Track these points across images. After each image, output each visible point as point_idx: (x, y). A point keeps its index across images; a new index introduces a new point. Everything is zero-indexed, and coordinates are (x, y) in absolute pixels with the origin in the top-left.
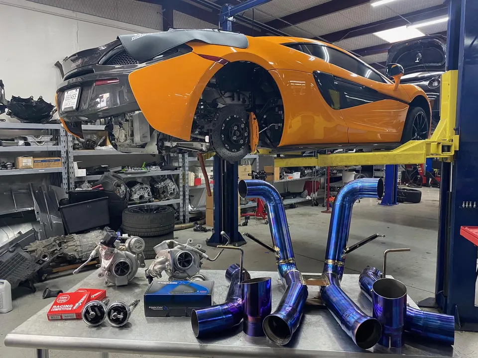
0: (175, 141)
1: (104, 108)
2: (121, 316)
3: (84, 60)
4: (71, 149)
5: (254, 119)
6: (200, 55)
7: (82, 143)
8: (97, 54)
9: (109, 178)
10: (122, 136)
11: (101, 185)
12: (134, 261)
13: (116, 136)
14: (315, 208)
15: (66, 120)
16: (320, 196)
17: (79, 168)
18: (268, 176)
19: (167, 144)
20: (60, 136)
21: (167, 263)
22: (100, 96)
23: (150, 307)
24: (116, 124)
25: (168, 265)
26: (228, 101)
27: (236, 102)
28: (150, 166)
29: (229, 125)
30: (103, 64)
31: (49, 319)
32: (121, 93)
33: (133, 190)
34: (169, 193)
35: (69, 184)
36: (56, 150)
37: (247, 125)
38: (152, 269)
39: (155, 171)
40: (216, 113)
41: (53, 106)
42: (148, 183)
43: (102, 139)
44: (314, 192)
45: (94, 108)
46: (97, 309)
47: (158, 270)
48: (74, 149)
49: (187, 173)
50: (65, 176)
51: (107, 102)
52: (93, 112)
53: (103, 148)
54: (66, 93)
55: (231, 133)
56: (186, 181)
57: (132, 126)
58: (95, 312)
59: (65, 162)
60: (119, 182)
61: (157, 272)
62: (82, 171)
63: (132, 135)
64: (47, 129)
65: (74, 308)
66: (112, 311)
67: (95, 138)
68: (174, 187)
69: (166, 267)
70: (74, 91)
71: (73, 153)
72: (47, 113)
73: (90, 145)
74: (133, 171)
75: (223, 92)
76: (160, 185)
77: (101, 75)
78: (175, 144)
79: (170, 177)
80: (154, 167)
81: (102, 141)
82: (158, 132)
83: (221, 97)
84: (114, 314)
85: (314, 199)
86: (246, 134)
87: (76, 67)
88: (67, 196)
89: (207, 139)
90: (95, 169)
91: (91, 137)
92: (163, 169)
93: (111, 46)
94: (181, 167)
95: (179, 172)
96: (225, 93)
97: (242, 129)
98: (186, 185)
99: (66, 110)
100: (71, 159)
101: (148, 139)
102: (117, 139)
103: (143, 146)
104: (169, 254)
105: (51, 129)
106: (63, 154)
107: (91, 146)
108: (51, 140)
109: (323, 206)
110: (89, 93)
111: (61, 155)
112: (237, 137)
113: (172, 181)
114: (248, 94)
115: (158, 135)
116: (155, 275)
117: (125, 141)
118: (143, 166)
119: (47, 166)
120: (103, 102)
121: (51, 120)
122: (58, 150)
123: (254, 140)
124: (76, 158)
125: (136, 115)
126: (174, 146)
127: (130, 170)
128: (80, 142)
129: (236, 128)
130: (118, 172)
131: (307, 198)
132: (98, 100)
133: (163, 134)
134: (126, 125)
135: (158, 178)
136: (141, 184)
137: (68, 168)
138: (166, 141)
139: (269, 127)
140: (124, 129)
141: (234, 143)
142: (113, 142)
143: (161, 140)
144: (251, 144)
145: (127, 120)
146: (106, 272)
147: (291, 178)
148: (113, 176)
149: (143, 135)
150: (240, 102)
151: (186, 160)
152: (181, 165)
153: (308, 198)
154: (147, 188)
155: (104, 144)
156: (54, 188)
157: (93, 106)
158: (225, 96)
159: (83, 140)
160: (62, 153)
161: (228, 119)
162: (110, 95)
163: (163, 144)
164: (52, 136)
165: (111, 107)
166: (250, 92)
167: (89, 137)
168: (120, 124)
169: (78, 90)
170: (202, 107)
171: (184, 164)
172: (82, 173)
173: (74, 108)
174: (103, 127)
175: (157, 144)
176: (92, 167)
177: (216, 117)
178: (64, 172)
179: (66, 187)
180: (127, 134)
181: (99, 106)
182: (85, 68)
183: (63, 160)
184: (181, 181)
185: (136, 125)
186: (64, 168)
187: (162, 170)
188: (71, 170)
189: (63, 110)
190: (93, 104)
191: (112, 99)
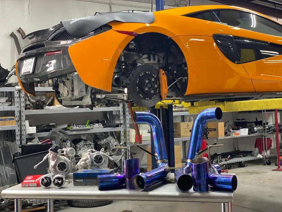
0: (104, 94)
1: (52, 72)
2: (60, 182)
3: (38, 39)
4: (23, 109)
5: (163, 74)
6: (117, 31)
7: (33, 103)
8: (47, 34)
9: (57, 134)
10: (65, 92)
11: (49, 139)
12: (69, 164)
13: (61, 92)
14: (267, 167)
15: (24, 81)
16: (273, 155)
17: (30, 126)
18: (210, 132)
19: (98, 96)
20: (14, 98)
21: (87, 161)
22: (50, 62)
23: (76, 180)
24: (60, 82)
25: (88, 162)
26: (146, 61)
27: (152, 61)
28: (93, 124)
29: (142, 79)
30: (51, 40)
31: (22, 187)
32: (64, 59)
33: (78, 146)
34: (111, 149)
35: (21, 140)
36: (10, 110)
37: (158, 79)
38: (79, 165)
39: (98, 128)
40: (132, 71)
41: (9, 71)
42: (92, 140)
43: (50, 100)
44: (265, 149)
45: (44, 72)
46: (47, 178)
47: (82, 165)
48: (26, 109)
49: (128, 129)
50: (18, 133)
51: (54, 66)
52: (44, 74)
53: (51, 107)
54: (25, 61)
55: (144, 85)
56: (128, 138)
57: (73, 84)
58: (47, 180)
59: (18, 121)
60: (65, 138)
61: (82, 166)
62: (33, 129)
63: (73, 91)
64: (3, 92)
65: (36, 181)
66: (56, 179)
67: (44, 99)
68: (116, 143)
69: (87, 163)
70: (31, 59)
71: (25, 113)
72: (4, 78)
73: (39, 106)
74: (78, 128)
75: (141, 55)
76: (103, 142)
77: (49, 48)
78: (104, 96)
79: (112, 134)
80: (97, 124)
81: (50, 101)
82: (91, 87)
83: (140, 58)
84: (56, 180)
85: (266, 157)
86: (156, 86)
87: (31, 43)
88: (20, 150)
89: (126, 90)
90: (44, 127)
91: (40, 99)
92: (105, 126)
93: (57, 28)
94: (122, 124)
95: (120, 129)
96: (143, 54)
97: (153, 82)
98: (128, 142)
99: (25, 74)
100: (23, 118)
101: (84, 93)
102: (62, 94)
103: (81, 99)
104: (89, 155)
105: (6, 92)
106: (17, 114)
107: (41, 106)
108: (6, 101)
109: (276, 165)
110: (41, 61)
111: (15, 114)
112: (149, 88)
113: (115, 138)
114: (162, 55)
115: (92, 90)
116: (81, 168)
117: (68, 95)
118: (87, 124)
119: (3, 124)
120: (51, 67)
121: (6, 84)
122: (13, 110)
123: (163, 91)
124: (28, 117)
125: (75, 75)
126: (103, 97)
127: (75, 127)
128: (31, 103)
129: (147, 81)
130: (65, 129)
131: (258, 157)
132: (48, 65)
133: (95, 89)
134: (68, 83)
135: (101, 135)
136: (85, 141)
137: (21, 126)
138: (97, 94)
139: (178, 80)
140: (66, 87)
141: (146, 93)
142: (59, 98)
143: (93, 93)
144: (161, 94)
145: (68, 79)
146: (53, 169)
147: (237, 135)
148: (60, 131)
149: (81, 90)
150: (156, 62)
151: (127, 117)
152: (122, 122)
153: (260, 156)
154: (91, 145)
155: (52, 104)
156: (9, 143)
157: (44, 70)
158: (142, 57)
159: (34, 101)
160: (15, 113)
161: (141, 75)
162: (57, 62)
163: (95, 96)
164: (7, 98)
165: (57, 70)
166: (164, 53)
167: (38, 98)
168: (64, 83)
169: (34, 59)
170: (124, 67)
171: (125, 121)
172: (33, 130)
173: (31, 72)
174: (51, 89)
175: (91, 97)
176: (41, 125)
177: (132, 74)
178: (17, 129)
179: (18, 143)
180: (69, 90)
181: (48, 70)
182: (39, 43)
183: (17, 119)
184: (122, 138)
185: (75, 83)
186: (17, 125)
187: (104, 128)
188: (23, 128)
189: (22, 74)
190: (44, 69)
191: (58, 65)
